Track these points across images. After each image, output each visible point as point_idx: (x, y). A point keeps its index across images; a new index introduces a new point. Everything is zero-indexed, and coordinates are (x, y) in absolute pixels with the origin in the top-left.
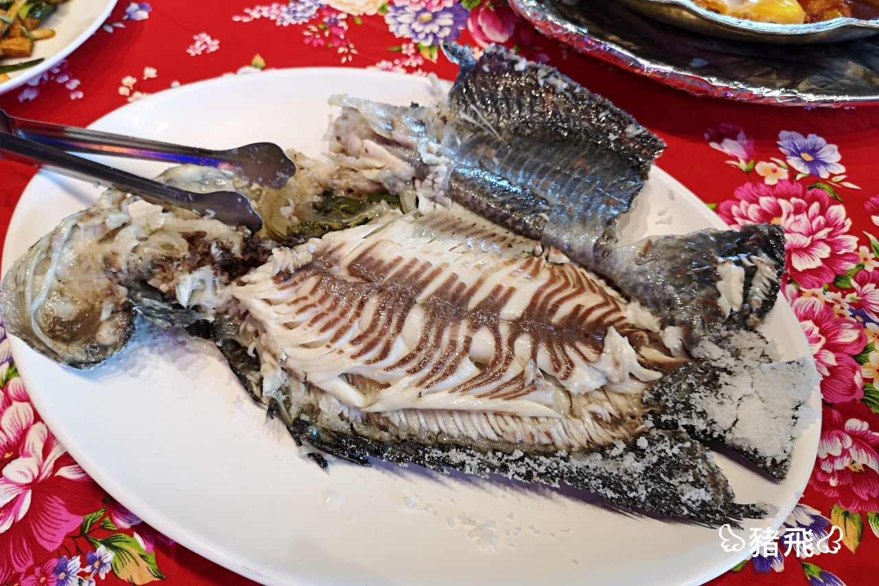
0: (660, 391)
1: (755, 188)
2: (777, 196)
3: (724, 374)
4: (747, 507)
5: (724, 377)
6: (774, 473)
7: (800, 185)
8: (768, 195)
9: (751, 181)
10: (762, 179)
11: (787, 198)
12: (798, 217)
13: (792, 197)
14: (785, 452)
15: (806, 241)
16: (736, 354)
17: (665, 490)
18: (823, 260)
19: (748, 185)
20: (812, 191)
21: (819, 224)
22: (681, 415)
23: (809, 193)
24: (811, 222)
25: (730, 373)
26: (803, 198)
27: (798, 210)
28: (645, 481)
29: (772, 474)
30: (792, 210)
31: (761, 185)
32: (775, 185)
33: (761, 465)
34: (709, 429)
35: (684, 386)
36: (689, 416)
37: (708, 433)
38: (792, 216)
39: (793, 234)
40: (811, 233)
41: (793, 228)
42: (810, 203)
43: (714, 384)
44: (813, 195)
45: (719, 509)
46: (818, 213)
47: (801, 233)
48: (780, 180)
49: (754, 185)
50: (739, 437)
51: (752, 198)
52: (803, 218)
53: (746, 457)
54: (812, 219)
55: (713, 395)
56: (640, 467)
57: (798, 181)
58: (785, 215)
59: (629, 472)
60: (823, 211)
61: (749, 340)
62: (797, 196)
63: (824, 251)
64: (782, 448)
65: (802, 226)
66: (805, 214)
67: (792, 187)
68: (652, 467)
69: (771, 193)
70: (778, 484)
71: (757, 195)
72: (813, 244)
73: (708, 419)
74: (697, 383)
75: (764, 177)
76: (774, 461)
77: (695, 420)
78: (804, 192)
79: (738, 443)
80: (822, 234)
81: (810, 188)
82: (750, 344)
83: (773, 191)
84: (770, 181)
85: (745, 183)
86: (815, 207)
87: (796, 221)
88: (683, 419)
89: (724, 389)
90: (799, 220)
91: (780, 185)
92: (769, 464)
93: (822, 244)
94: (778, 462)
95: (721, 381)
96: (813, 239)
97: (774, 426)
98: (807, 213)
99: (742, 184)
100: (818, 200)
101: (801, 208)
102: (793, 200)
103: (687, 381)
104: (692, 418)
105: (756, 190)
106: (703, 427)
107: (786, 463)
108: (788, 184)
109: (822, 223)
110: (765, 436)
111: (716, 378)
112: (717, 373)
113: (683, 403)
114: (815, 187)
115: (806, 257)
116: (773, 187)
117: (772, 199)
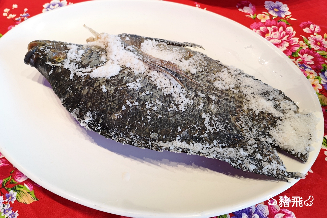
0: (252, 127)
1: (258, 24)
2: (266, 26)
3: (278, 120)
4: (292, 173)
5: (278, 122)
6: (302, 159)
7: (274, 21)
8: (263, 26)
9: (256, 22)
10: (260, 21)
11: (270, 26)
12: (275, 33)
13: (272, 26)
14: (306, 150)
15: (279, 41)
16: (283, 112)
17: (257, 164)
18: (287, 47)
19: (255, 23)
20: (279, 23)
21: (283, 34)
22: (262, 137)
23: (278, 23)
24: (280, 34)
25: (281, 120)
26: (276, 26)
27: (275, 30)
28: (248, 160)
29: (301, 160)
30: (273, 30)
31: (260, 23)
32: (265, 22)
33: (296, 156)
34: (273, 143)
35: (262, 125)
36: (265, 137)
37: (273, 144)
38: (273, 33)
39: (274, 39)
40: (281, 38)
41: (274, 37)
42: (279, 27)
43: (274, 125)
44: (280, 24)
45: (281, 173)
46: (282, 30)
47: (277, 39)
48: (267, 20)
49: (257, 23)
50: (286, 145)
51: (257, 28)
52: (277, 33)
53: (290, 153)
54: (281, 33)
55: (274, 129)
56: (246, 154)
57: (273, 20)
58: (270, 33)
59: (242, 156)
60: (284, 29)
61: (289, 105)
62: (274, 25)
63: (287, 44)
64: (305, 149)
65: (277, 36)
66: (278, 32)
67: (271, 22)
68: (251, 154)
69: (264, 25)
70: (304, 164)
71: (259, 27)
72: (282, 42)
73: (273, 138)
74: (267, 124)
75: (260, 20)
76: (301, 154)
77: (268, 139)
78: (276, 24)
79: (286, 147)
80: (285, 38)
81: (278, 22)
82: (289, 107)
83: (264, 24)
84: (263, 21)
85: (254, 23)
86: (281, 28)
87: (275, 34)
88: (262, 138)
89: (279, 127)
90: (276, 34)
91: (267, 22)
92: (299, 156)
93: (285, 42)
94: (303, 155)
95: (277, 123)
96: (282, 40)
97: (301, 140)
98: (279, 31)
99: (253, 23)
100: (282, 26)
101: (276, 30)
102: (273, 27)
103: (263, 123)
104: (266, 138)
105: (258, 25)
106: (271, 142)
107: (307, 155)
108: (270, 21)
109: (285, 34)
110: (297, 144)
111: (276, 122)
112: (276, 120)
113: (262, 132)
114: (280, 21)
115: (280, 47)
116: (265, 23)
117: (265, 27)
